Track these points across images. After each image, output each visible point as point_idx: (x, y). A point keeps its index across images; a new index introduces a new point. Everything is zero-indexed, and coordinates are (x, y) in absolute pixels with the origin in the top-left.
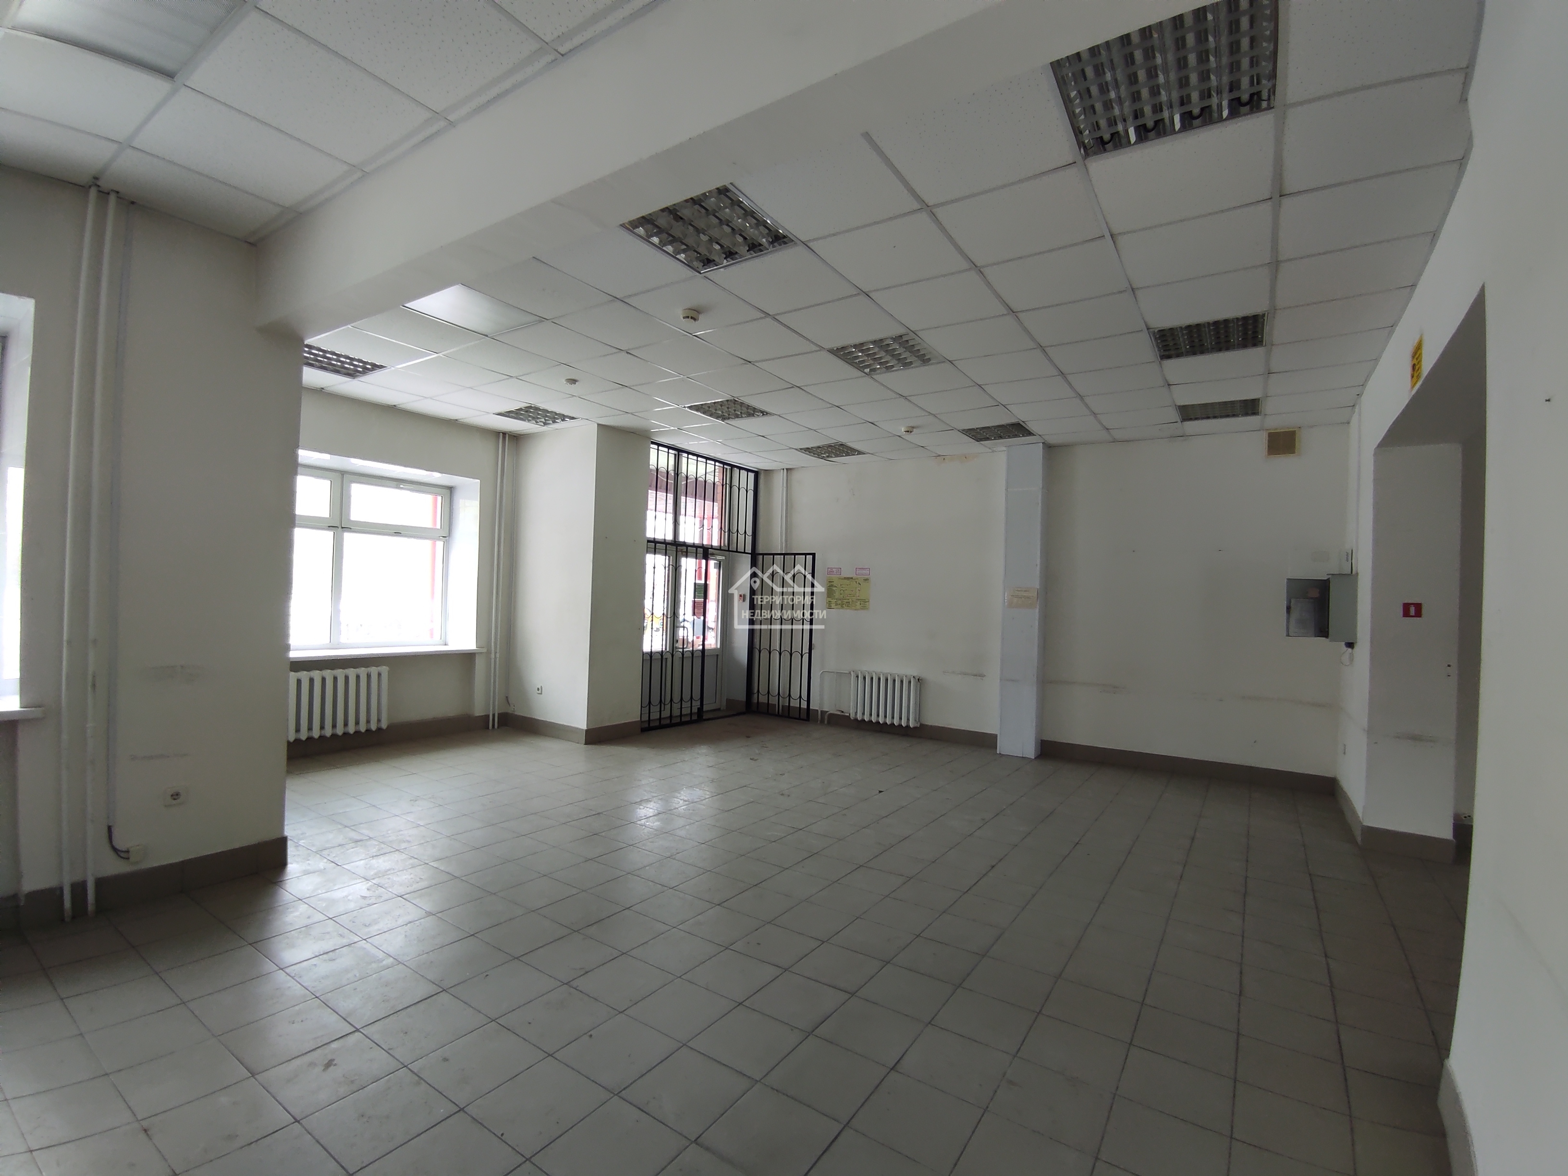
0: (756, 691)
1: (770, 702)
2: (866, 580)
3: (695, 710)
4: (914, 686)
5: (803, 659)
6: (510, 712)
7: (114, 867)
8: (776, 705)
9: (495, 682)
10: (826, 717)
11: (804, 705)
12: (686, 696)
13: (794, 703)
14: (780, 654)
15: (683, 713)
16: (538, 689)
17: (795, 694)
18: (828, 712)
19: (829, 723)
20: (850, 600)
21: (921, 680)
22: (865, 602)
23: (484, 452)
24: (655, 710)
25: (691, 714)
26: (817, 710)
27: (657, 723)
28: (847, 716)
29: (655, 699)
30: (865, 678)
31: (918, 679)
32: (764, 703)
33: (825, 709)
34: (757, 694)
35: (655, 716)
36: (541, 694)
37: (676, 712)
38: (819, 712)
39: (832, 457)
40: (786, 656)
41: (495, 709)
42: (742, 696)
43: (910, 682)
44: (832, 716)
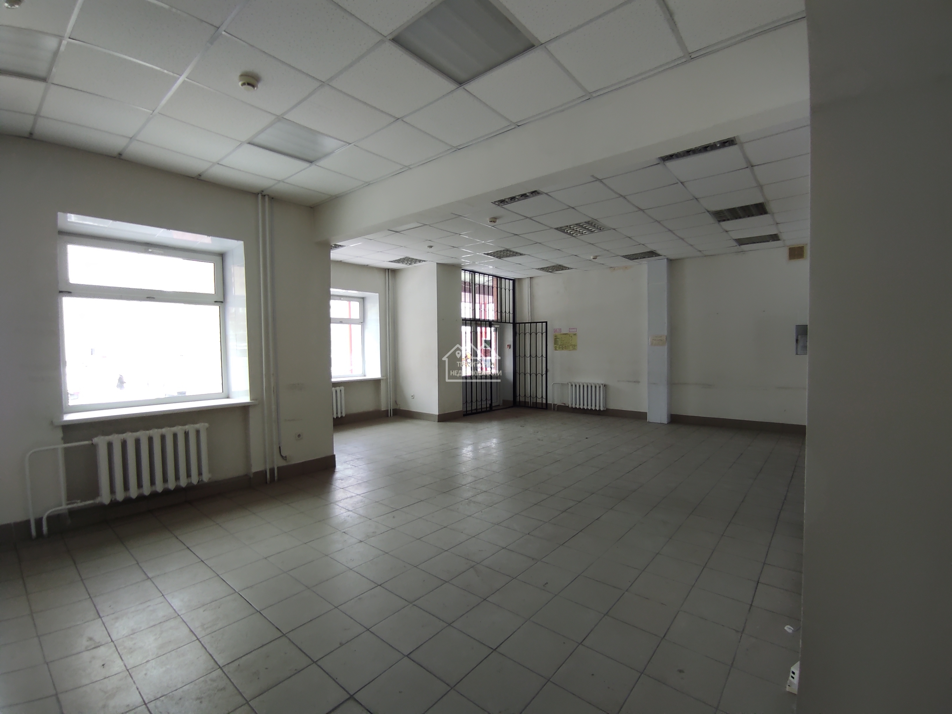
0: (518, 395)
1: (526, 401)
2: (575, 334)
3: (488, 406)
4: (602, 389)
5: (543, 377)
6: (398, 408)
7: (283, 463)
8: (529, 402)
9: (390, 393)
10: (556, 407)
11: (544, 401)
12: (484, 398)
13: (539, 401)
14: (530, 375)
15: (483, 407)
16: (412, 396)
17: (539, 396)
18: (556, 404)
19: (558, 410)
20: (567, 346)
21: (606, 385)
22: (575, 346)
23: (379, 279)
24: (469, 405)
25: (487, 407)
26: (551, 404)
27: (470, 412)
28: (567, 406)
29: (469, 400)
30: (576, 386)
31: (605, 385)
32: (522, 401)
33: (556, 403)
34: (519, 397)
35: (469, 409)
36: (414, 398)
37: (479, 407)
38: (552, 404)
39: (554, 271)
40: (534, 376)
41: (391, 407)
42: (511, 398)
43: (600, 387)
44: (559, 406)
